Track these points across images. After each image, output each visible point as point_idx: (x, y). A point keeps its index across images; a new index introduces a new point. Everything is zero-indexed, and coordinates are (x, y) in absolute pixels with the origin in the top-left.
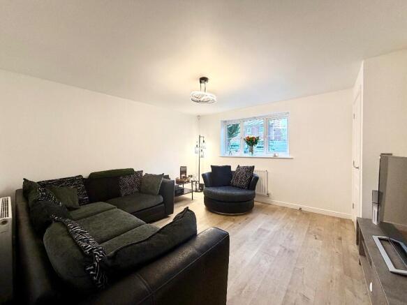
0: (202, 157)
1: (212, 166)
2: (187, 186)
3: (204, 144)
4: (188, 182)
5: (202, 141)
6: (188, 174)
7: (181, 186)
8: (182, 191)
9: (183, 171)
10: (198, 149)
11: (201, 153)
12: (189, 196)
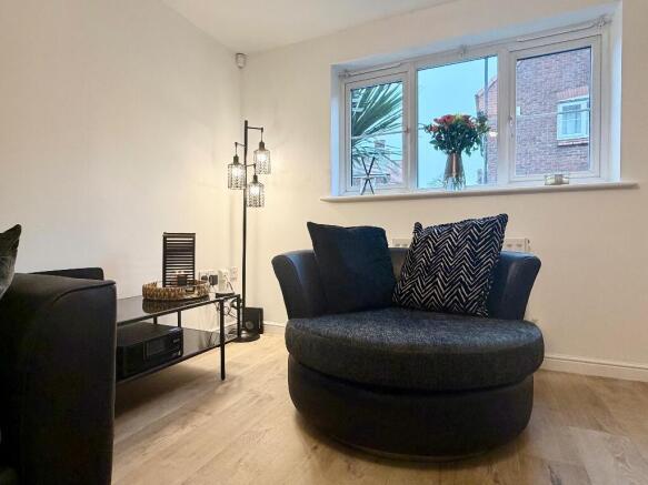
0: (258, 203)
1: (311, 226)
2: (199, 320)
3: (261, 157)
4: (203, 300)
5: (253, 145)
6: (202, 268)
7: (169, 320)
8: (173, 344)
9: (178, 249)
10: (237, 172)
11: (254, 190)
12: (208, 362)
